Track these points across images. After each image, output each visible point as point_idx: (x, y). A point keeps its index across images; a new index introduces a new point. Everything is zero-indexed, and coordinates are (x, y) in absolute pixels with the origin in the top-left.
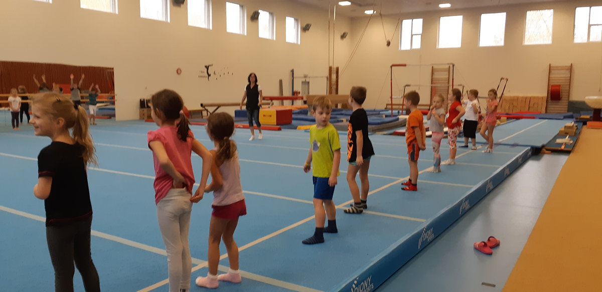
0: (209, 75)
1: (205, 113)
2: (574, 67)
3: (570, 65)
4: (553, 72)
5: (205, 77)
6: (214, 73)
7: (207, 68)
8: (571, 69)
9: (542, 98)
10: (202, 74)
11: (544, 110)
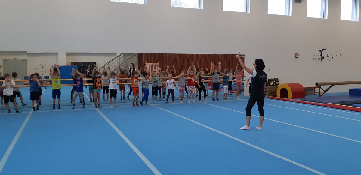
0: (323, 58)
1: (317, 90)
5: (319, 59)
6: (327, 56)
7: (321, 51)
10: (317, 57)
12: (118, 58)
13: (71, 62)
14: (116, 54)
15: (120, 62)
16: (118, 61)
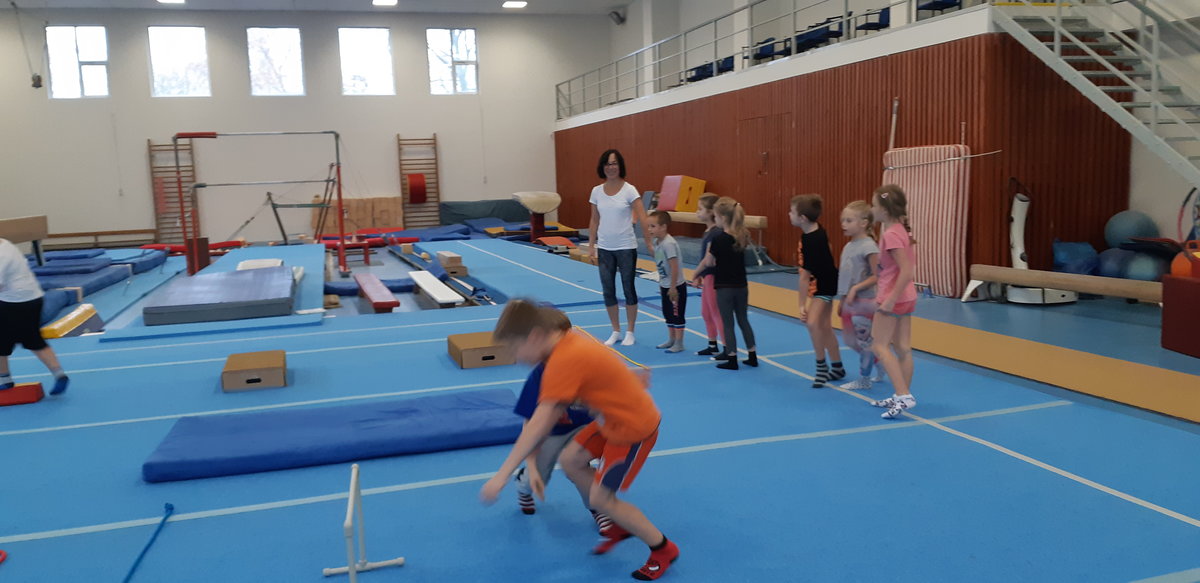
2: (439, 139)
3: (431, 137)
4: (406, 149)
8: (434, 143)
9: (395, 199)
11: (400, 223)
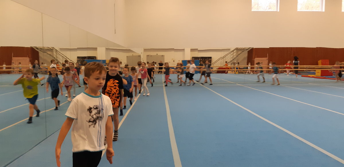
12: (232, 53)
13: (193, 57)
14: (230, 49)
15: (233, 57)
16: (232, 56)
